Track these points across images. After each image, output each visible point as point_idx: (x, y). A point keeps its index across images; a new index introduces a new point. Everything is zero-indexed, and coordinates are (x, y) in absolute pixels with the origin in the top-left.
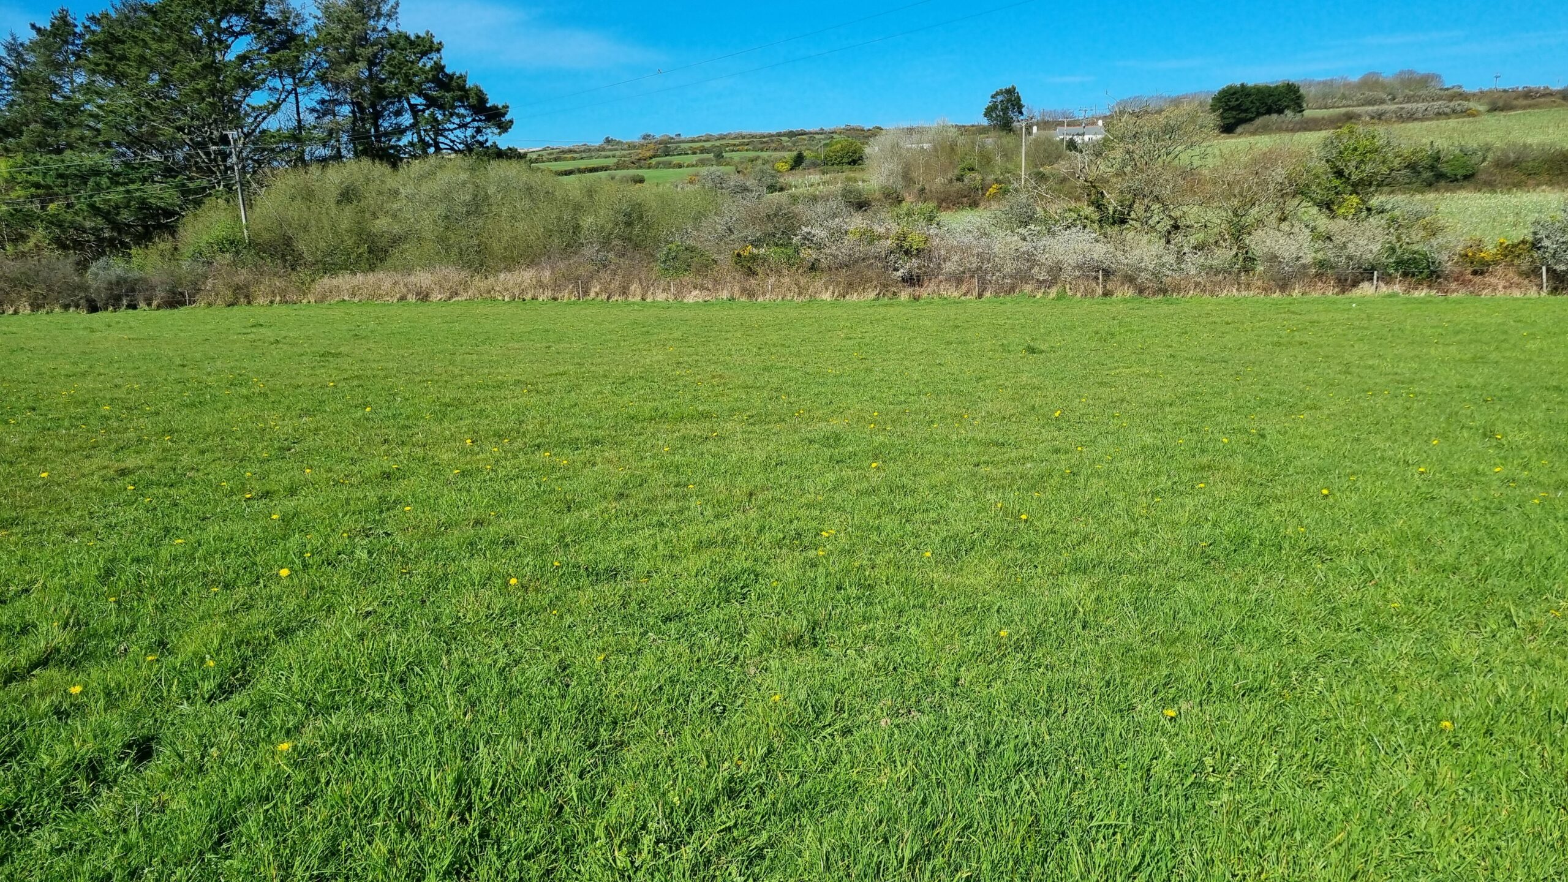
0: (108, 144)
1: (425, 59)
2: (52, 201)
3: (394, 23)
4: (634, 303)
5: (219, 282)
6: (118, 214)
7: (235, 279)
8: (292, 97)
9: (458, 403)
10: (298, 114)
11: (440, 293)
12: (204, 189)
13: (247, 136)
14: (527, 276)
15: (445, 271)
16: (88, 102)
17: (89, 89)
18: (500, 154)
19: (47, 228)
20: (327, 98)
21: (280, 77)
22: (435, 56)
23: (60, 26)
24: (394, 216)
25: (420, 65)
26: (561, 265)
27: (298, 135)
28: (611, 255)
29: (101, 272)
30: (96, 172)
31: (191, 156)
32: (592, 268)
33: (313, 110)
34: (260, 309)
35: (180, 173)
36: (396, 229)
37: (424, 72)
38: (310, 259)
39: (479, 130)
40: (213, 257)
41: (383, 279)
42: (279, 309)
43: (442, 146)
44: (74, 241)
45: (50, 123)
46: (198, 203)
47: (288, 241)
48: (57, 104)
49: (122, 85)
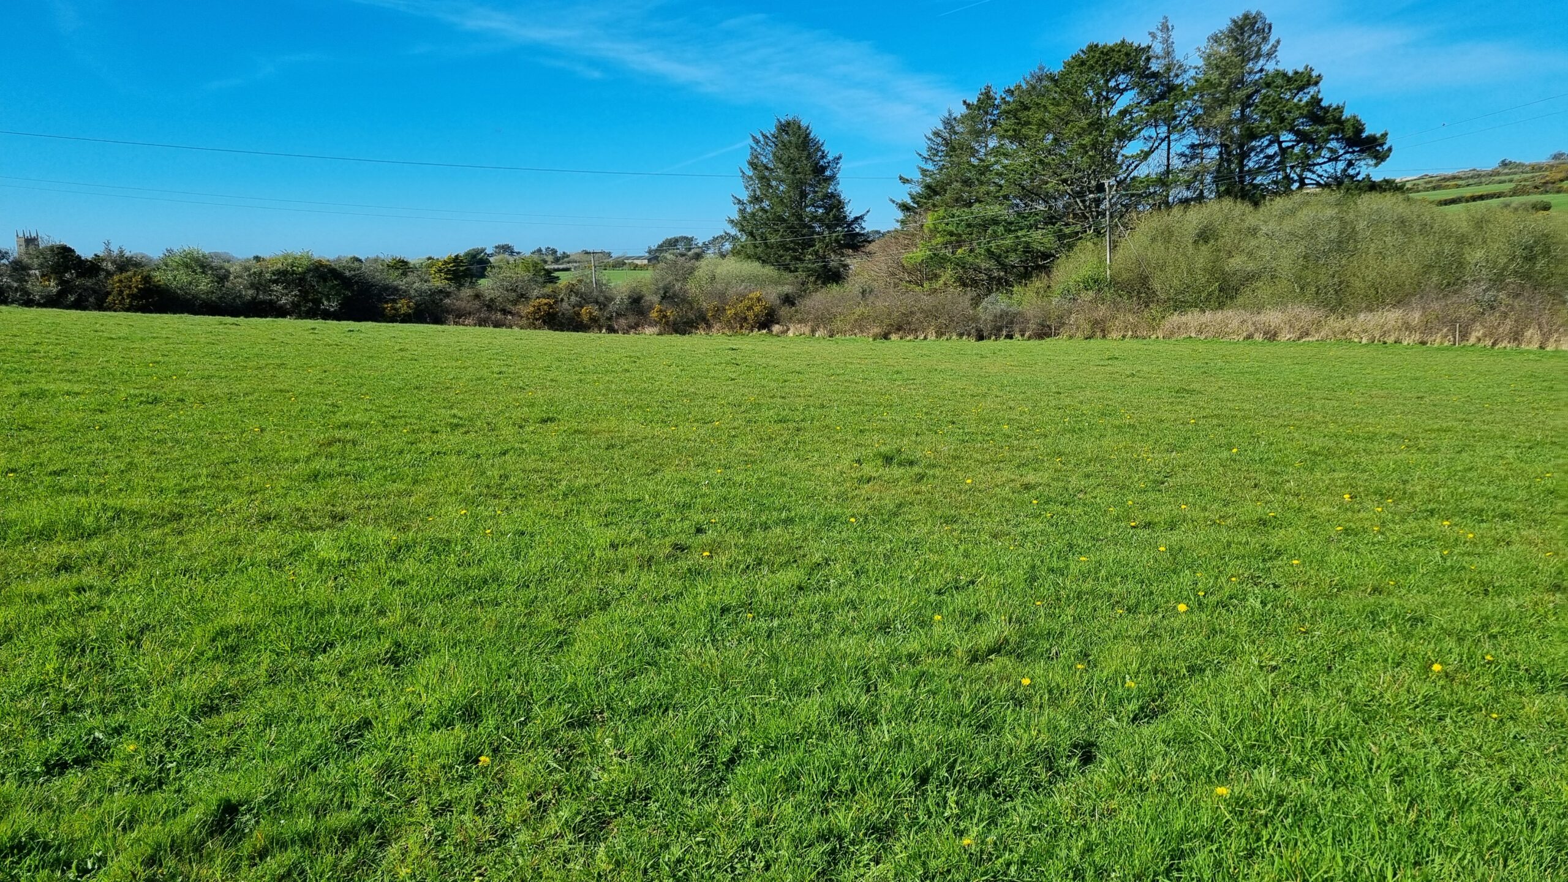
0: (1006, 197)
1: (1300, 94)
2: (960, 246)
3: (1274, 62)
4: (1529, 352)
5: (1081, 317)
6: (1007, 257)
7: (1095, 315)
8: (1164, 145)
9: (1329, 453)
10: (1168, 159)
11: (1289, 332)
12: (1077, 233)
13: (1119, 183)
14: (1392, 316)
15: (1297, 311)
16: (996, 163)
17: (997, 152)
18: (1373, 187)
19: (954, 269)
20: (1197, 142)
21: (1156, 126)
22: (1312, 90)
23: (984, 100)
24: (1250, 254)
25: (1296, 100)
26: (1436, 306)
27: (1164, 180)
28: (1502, 295)
29: (990, 307)
30: (995, 221)
31: (1070, 205)
32: (1476, 309)
33: (1183, 155)
34: (1113, 344)
35: (1059, 220)
36: (1251, 266)
37: (1299, 108)
38: (1163, 297)
39: (1350, 164)
40: (1079, 294)
41: (1231, 317)
42: (1129, 343)
43: (1307, 181)
44: (972, 280)
45: (967, 182)
46: (1070, 247)
47: (1144, 280)
48: (974, 166)
49: (1024, 147)
